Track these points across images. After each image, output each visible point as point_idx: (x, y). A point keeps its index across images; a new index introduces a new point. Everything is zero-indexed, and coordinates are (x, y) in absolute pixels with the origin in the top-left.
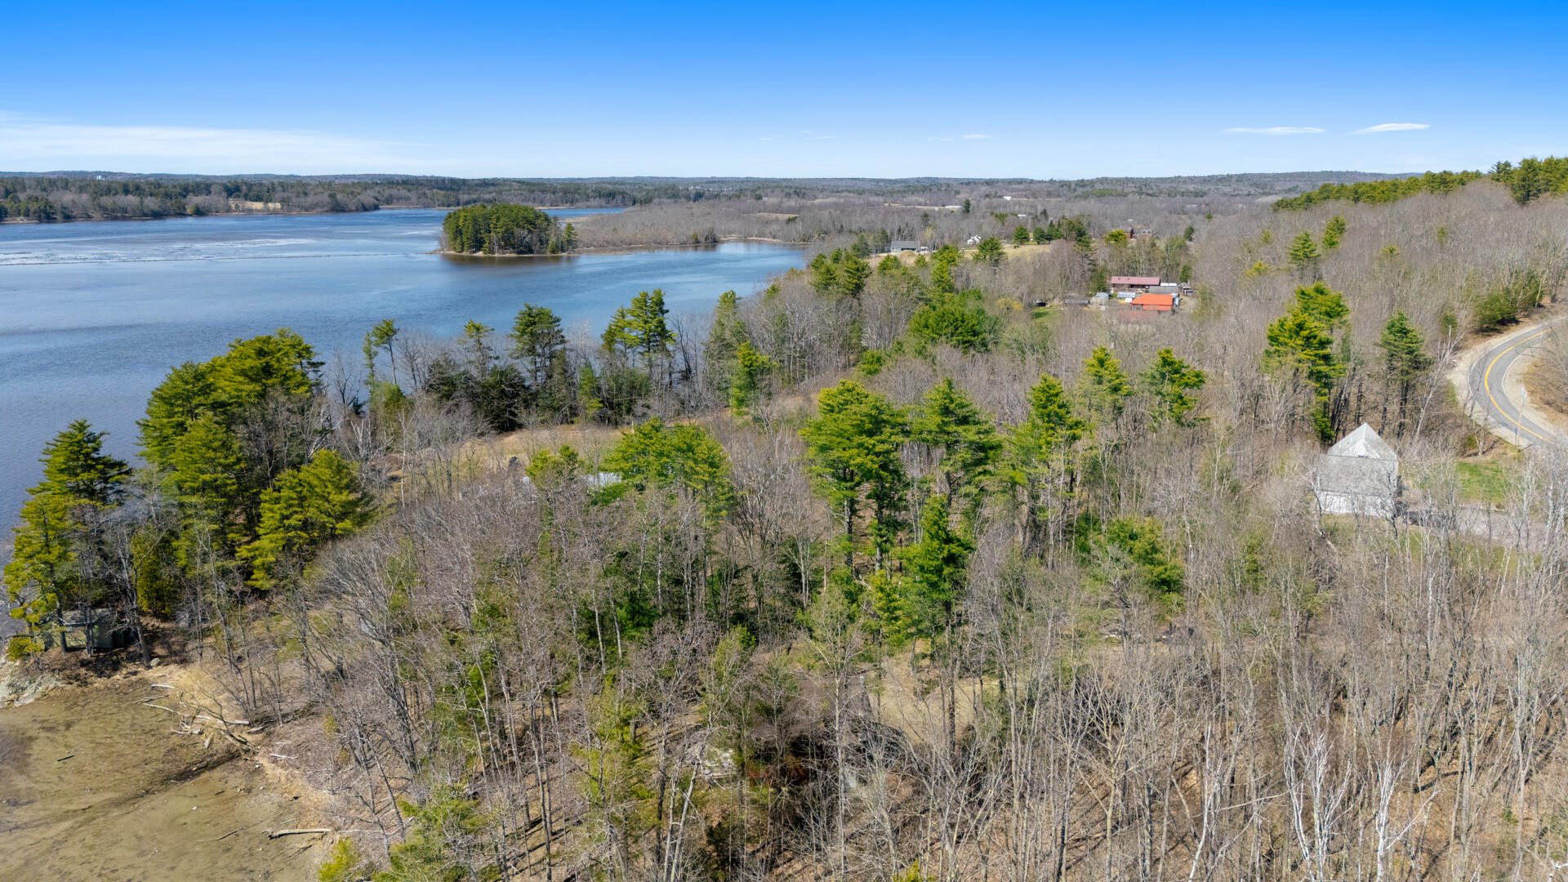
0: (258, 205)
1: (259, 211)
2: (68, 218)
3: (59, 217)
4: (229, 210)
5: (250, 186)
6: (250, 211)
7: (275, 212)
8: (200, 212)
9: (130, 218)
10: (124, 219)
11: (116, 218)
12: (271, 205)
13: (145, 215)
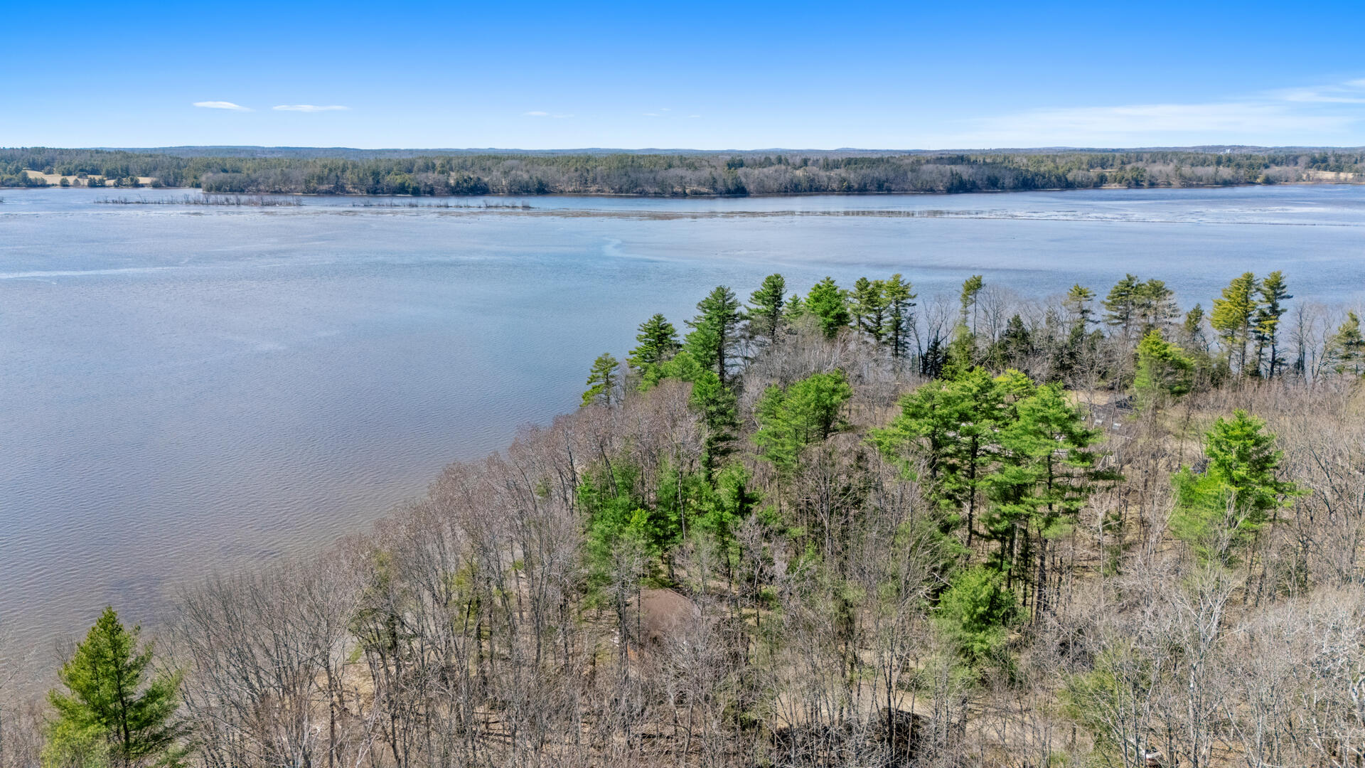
0: (1329, 175)
1: (1328, 180)
2: (1152, 185)
3: (1145, 184)
4: (1299, 179)
5: (1338, 157)
6: (1320, 180)
7: (1345, 182)
8: (1269, 182)
9: (1203, 186)
10: (1198, 186)
11: (1191, 186)
12: (1342, 175)
13: (1217, 183)
